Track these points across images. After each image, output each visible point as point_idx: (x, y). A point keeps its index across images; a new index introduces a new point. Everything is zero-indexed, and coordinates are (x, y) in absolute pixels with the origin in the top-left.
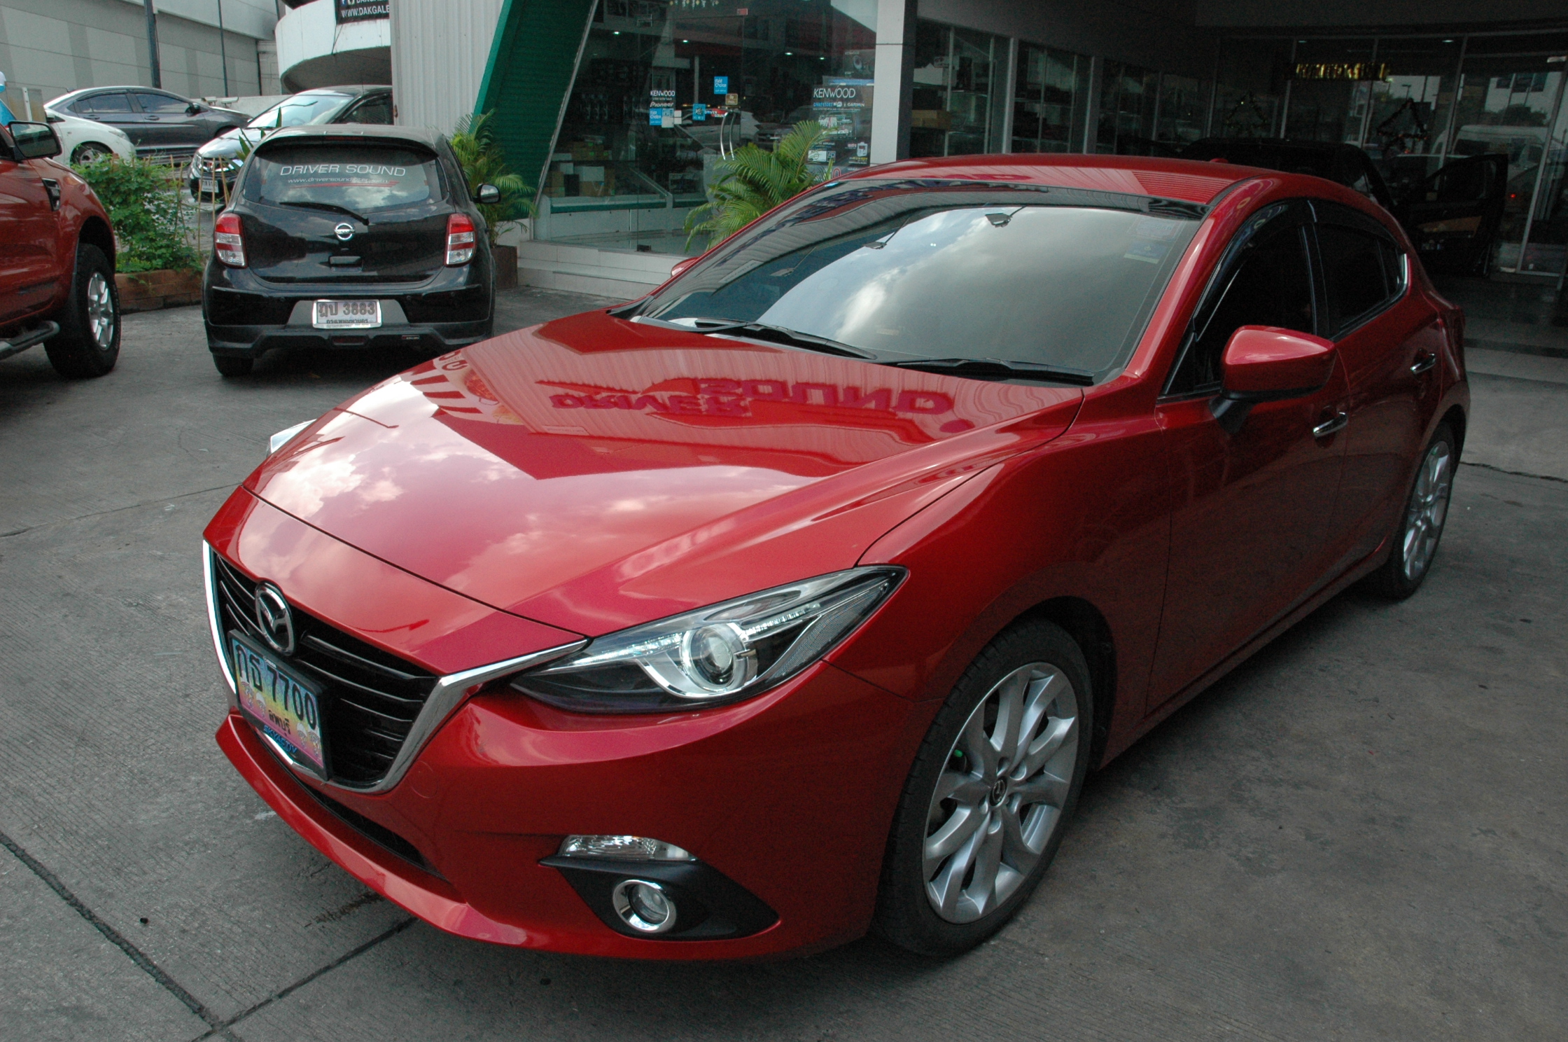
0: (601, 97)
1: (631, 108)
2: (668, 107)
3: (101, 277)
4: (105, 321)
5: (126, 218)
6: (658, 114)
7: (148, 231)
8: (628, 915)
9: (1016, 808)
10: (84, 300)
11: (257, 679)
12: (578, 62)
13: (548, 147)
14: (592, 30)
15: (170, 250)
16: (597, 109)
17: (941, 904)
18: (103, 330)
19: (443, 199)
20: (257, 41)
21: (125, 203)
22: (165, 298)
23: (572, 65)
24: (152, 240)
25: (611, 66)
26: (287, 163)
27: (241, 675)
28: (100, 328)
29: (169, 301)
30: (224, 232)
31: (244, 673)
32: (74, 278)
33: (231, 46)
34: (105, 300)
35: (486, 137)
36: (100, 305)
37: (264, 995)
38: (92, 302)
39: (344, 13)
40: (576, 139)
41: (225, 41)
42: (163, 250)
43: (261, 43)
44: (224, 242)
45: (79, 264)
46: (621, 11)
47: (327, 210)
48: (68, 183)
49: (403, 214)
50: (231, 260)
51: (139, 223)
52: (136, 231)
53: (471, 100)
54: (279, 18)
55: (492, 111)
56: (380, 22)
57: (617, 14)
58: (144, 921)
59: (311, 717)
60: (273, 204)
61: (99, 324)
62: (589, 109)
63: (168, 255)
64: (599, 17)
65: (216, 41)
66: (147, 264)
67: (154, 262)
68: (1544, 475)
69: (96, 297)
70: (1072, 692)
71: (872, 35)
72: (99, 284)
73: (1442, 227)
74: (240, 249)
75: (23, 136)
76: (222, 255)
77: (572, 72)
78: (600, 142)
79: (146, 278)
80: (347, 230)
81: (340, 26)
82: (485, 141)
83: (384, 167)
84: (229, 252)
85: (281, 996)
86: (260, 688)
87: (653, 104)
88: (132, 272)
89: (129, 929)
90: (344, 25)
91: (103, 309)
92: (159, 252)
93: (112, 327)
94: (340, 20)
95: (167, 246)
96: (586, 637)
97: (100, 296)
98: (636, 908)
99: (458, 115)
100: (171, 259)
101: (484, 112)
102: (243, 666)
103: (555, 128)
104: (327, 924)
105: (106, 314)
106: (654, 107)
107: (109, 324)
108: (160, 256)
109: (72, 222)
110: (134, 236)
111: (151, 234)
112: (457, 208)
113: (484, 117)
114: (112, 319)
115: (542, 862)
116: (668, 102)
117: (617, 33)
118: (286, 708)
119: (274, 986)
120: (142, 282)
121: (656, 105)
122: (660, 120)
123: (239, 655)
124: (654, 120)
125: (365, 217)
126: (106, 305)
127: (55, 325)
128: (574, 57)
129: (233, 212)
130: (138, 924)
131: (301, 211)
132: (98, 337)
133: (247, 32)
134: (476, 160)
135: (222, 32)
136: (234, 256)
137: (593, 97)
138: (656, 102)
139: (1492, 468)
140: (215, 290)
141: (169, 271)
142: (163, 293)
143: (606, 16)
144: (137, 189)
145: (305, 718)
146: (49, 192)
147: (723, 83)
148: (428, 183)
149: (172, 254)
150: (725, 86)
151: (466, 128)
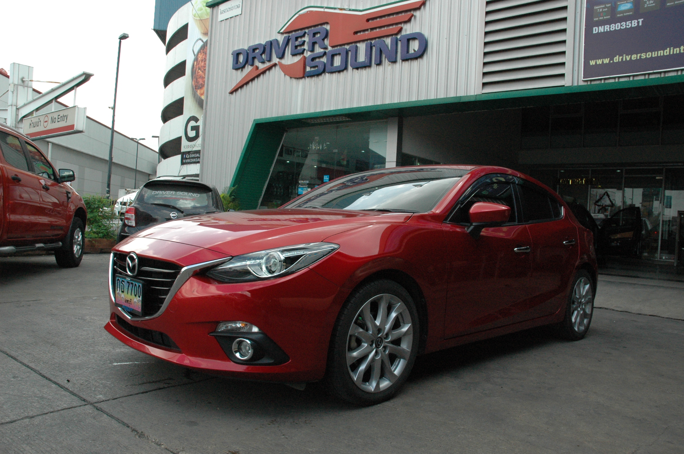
0: (280, 185)
1: (292, 191)
2: (305, 187)
3: (80, 230)
4: (79, 247)
5: (91, 217)
6: (302, 190)
7: (98, 223)
8: (236, 352)
9: (387, 352)
10: (72, 237)
11: (123, 289)
12: (271, 170)
13: (258, 203)
14: (277, 159)
15: (106, 231)
16: (279, 190)
17: (355, 379)
18: (77, 250)
19: (213, 206)
20: (149, 175)
21: (92, 212)
22: (102, 249)
23: (269, 171)
24: (100, 226)
25: (285, 174)
26: (155, 190)
27: (117, 290)
28: (76, 249)
29: (103, 251)
30: (128, 213)
31: (118, 289)
32: (70, 227)
33: (138, 176)
34: (79, 239)
35: (234, 196)
36: (78, 241)
37: (108, 398)
38: (75, 238)
39: (184, 161)
40: (270, 201)
41: (137, 174)
42: (103, 231)
43: (150, 176)
44: (128, 217)
45: (73, 223)
46: (290, 153)
47: (168, 207)
48: (74, 195)
49: (198, 211)
50: (130, 224)
51: (96, 220)
52: (94, 223)
53: (229, 181)
54: (159, 163)
55: (237, 186)
56: (198, 164)
57: (288, 154)
58: (68, 381)
59: (139, 293)
60: (148, 204)
61: (76, 247)
62: (275, 190)
63: (105, 233)
64: (281, 154)
65: (133, 174)
66: (97, 236)
67: (99, 235)
68: (650, 314)
69: (77, 237)
70: (408, 312)
71: (384, 159)
72: (79, 233)
73: (618, 236)
74: (134, 220)
75: (62, 176)
76: (127, 222)
77: (269, 173)
78: (279, 203)
79: (95, 241)
80: (175, 215)
81: (182, 166)
82: (233, 197)
83: (191, 193)
84: (130, 221)
85: (113, 399)
86: (123, 292)
87: (300, 186)
88: (90, 238)
89: (64, 383)
90: (184, 165)
91: (78, 243)
92: (102, 231)
93: (81, 250)
94: (183, 163)
95: (106, 229)
96: (231, 256)
97: (79, 237)
98: (239, 350)
99: (224, 186)
100: (106, 234)
101: (234, 186)
102: (119, 286)
103: (261, 195)
104: (134, 386)
105: (79, 245)
106: (300, 187)
107: (80, 249)
108: (102, 233)
109: (73, 211)
110: (93, 224)
111: (100, 224)
112: (218, 210)
113: (233, 188)
114: (81, 247)
115: (210, 334)
116: (305, 185)
117: (288, 162)
118: (131, 295)
119: (111, 397)
120: (94, 242)
121: (302, 186)
122: (302, 192)
123: (118, 282)
124: (300, 192)
125: (182, 210)
126: (80, 241)
127: (61, 243)
128: (270, 168)
129: (133, 206)
130: (66, 382)
131: (158, 207)
132: (75, 252)
133: (146, 172)
134: (229, 204)
135: (136, 171)
136: (131, 223)
137: (277, 185)
138: (301, 185)
139: (629, 312)
140: (122, 235)
141: (105, 239)
142: (101, 247)
143: (284, 154)
144: (97, 207)
145: (137, 295)
146: (67, 195)
147: (327, 178)
148: (208, 200)
149: (107, 233)
150: (328, 179)
151: (226, 192)
